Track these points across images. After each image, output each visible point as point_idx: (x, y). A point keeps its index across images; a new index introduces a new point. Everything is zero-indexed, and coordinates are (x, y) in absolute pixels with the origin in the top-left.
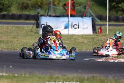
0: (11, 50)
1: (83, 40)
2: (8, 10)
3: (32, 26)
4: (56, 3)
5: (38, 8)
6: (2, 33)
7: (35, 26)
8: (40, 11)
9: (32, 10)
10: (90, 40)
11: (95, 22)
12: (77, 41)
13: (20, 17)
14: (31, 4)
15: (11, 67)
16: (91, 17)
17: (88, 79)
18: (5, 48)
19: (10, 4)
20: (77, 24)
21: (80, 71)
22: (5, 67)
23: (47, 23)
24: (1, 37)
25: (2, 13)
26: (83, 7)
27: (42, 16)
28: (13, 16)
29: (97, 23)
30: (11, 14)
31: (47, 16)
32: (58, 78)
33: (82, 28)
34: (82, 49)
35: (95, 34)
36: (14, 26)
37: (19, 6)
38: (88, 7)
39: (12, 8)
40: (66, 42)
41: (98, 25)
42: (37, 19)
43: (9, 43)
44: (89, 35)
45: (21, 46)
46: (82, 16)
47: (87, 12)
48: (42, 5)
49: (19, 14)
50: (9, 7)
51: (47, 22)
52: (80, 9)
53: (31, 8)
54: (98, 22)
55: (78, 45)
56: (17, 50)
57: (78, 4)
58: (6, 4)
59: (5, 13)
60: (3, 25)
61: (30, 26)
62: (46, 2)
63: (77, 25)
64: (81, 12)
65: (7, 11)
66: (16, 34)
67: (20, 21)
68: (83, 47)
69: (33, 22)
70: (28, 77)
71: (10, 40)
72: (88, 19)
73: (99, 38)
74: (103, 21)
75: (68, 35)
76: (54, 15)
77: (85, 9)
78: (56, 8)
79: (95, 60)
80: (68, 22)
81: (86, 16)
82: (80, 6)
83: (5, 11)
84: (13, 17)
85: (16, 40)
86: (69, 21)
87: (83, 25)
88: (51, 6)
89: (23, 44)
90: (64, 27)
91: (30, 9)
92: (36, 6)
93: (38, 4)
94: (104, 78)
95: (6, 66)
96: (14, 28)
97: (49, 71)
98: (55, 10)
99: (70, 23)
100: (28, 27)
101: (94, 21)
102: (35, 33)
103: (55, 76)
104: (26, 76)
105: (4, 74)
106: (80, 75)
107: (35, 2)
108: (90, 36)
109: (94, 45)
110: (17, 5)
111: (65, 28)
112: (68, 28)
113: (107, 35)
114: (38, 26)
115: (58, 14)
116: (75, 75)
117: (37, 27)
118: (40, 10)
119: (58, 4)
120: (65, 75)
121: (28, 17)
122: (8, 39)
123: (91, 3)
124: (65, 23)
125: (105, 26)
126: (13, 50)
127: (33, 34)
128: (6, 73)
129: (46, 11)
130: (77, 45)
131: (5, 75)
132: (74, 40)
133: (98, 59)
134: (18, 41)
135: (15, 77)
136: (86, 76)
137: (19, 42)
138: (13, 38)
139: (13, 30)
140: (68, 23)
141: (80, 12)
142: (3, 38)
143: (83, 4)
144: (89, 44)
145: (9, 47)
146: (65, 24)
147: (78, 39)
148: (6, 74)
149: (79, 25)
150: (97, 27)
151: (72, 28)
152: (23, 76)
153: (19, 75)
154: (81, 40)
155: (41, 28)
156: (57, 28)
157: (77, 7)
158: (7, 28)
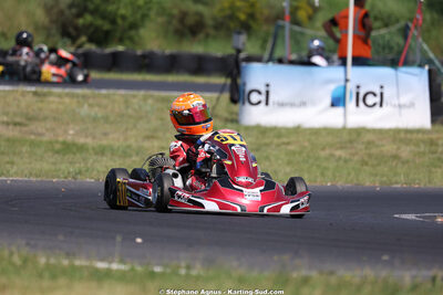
1: (395, 147)
2: (131, 39)
3: (214, 95)
4: (302, 15)
5: (239, 33)
6: (106, 119)
7: (226, 96)
8: (244, 44)
9: (215, 38)
10: (422, 148)
11: (439, 86)
12: (374, 151)
13: (172, 64)
14: (214, 19)
16: (427, 68)
17: (415, 287)
19: (139, 16)
20: (378, 92)
21: (385, 257)
22: (119, 239)
23: (268, 85)
24: (106, 134)
25: (108, 50)
26: (399, 30)
27: (250, 59)
28: (147, 61)
30: (139, 52)
31: (268, 61)
32: (306, 281)
33: (395, 106)
34: (394, 180)
35: (440, 127)
36: (152, 96)
37: (169, 23)
38: (414, 32)
39: (142, 32)
40: (338, 153)
42: (235, 72)
43: (130, 156)
44: (419, 131)
46: (394, 64)
47: (411, 48)
48: (251, 23)
49: (168, 51)
50: (134, 26)
51: (268, 82)
52: (387, 37)
53: (212, 32)
55: (379, 164)
57: (382, 19)
58: (124, 18)
59: (120, 48)
60: (111, 91)
61: (207, 95)
62: (266, 12)
63: (375, 95)
64: (391, 48)
65: (127, 42)
66: (160, 122)
67: (171, 78)
68: (396, 174)
69: (219, 80)
70: (198, 278)
71: (134, 145)
72: (415, 75)
75: (344, 128)
76: (294, 57)
77: (406, 37)
78: (302, 34)
79: (439, 220)
80: (342, 83)
81: (407, 63)
82: (386, 25)
83: (121, 41)
84: (147, 63)
85: (156, 143)
86: (347, 80)
87: (398, 97)
88: (283, 27)
90: (328, 101)
91: (207, 36)
92: (232, 25)
93: (238, 18)
96: (150, 101)
97: (276, 258)
98: (297, 40)
99: (351, 87)
101: (439, 80)
102: (226, 120)
103: (295, 275)
104: (194, 273)
105: (115, 266)
106: (384, 273)
107: (228, 12)
108: (420, 136)
109: (435, 167)
110: (160, 20)
111: (333, 105)
112: (344, 105)
114: (236, 97)
116: (369, 272)
117: (234, 101)
118: (243, 38)
119: (310, 18)
120: (332, 273)
121: (200, 65)
122: (128, 143)
123: (428, 17)
124: (332, 87)
127: (218, 123)
128: (122, 261)
129: (265, 42)
130: (373, 166)
131: (117, 271)
132: (363, 147)
135: (152, 275)
136: (407, 276)
138: (148, 138)
139: (148, 108)
140: (345, 87)
141: (388, 47)
142: (111, 136)
143: (397, 21)
144: (417, 161)
147: (377, 146)
148: (123, 267)
149: (382, 94)
151: (357, 105)
152: (183, 272)
153: (168, 270)
154: (389, 148)
155: (247, 104)
156: (303, 104)
157: (378, 28)
158: (127, 103)
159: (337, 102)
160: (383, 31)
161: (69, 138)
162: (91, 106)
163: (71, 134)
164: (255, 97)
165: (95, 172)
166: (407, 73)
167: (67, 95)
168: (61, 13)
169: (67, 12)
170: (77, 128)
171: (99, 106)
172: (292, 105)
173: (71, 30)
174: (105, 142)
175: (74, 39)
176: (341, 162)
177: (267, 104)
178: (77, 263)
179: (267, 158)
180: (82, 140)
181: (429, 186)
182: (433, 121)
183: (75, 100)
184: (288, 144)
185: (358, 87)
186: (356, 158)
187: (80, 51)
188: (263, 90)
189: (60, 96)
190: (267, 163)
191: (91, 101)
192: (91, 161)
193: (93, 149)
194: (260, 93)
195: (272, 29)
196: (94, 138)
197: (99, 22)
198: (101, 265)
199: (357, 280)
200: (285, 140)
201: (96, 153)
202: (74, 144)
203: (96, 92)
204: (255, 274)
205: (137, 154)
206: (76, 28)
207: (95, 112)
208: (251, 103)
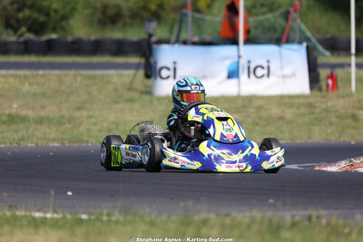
0: (72, 145)
1: (281, 110)
2: (63, 28)
3: (131, 72)
4: (202, 4)
5: (150, 21)
6: (44, 95)
7: (141, 73)
8: (154, 30)
9: (131, 25)
10: (303, 110)
11: (316, 59)
12: (264, 114)
13: (97, 47)
14: (130, 10)
15: (70, 193)
16: (305, 44)
17: (294, 225)
18: (54, 140)
19: (68, 9)
20: (265, 65)
21: (271, 201)
22: (53, 192)
23: (175, 63)
24: (43, 107)
25: (44, 38)
26: (282, 14)
27: (160, 42)
28: (76, 46)
29: (321, 60)
30: (70, 39)
31: (175, 43)
33: (278, 76)
34: (280, 137)
35: (317, 93)
36: (80, 75)
37: (93, 14)
38: (293, 15)
39: (72, 22)
41: (325, 66)
42: (148, 53)
43: (64, 124)
44: (299, 96)
45: (100, 131)
46: (278, 42)
47: (291, 28)
48: (161, 12)
49: (93, 37)
50: (65, 18)
51: (175, 60)
52: (272, 20)
53: (128, 20)
54: (326, 57)
55: (267, 125)
56: (90, 144)
57: (267, 6)
58: (56, 11)
59: (54, 36)
60: (47, 72)
61: (126, 72)
62: (173, 3)
63: (263, 68)
64: (275, 29)
65: (59, 31)
66: (87, 96)
67: (96, 59)
68: (282, 132)
69: (135, 60)
70: (117, 222)
71: (67, 115)
72: (295, 50)
73: (330, 104)
74: (339, 55)
75: (238, 97)
76: (196, 39)
77: (287, 20)
78: (203, 20)
79: (317, 168)
80: (236, 59)
81: (288, 41)
82: (271, 10)
83: (54, 30)
84: (77, 48)
85: (85, 113)
86: (239, 57)
87: (282, 68)
88: (186, 15)
89: (105, 125)
90: (225, 74)
91: (125, 24)
92: (145, 14)
93: (149, 9)
94: (341, 222)
95: (56, 192)
96: (79, 79)
97: (181, 204)
98: (198, 25)
99: (243, 62)
100: (121, 75)
101: (315, 54)
102: (142, 92)
103: (196, 218)
104: (114, 218)
105: (49, 215)
106: (269, 214)
107: (141, 4)
108: (301, 100)
109: (314, 125)
110: (87, 12)
111: (229, 77)
112: (238, 77)
113: (350, 95)
114: (149, 73)
115: (207, 38)
116: (257, 214)
117: (148, 76)
118: (153, 26)
120: (226, 215)
121: (120, 48)
122: (62, 113)
123: (304, 2)
124: (228, 63)
125: (346, 69)
126: (76, 145)
127: (135, 95)
128: (55, 212)
129: (172, 27)
130: (262, 126)
131: (52, 219)
132: (255, 110)
133: (325, 166)
134: (90, 117)
135: (80, 221)
136: (287, 216)
137: (93, 120)
138: (78, 109)
139: (78, 85)
140: (238, 63)
141: (272, 28)
142: (48, 109)
143: (280, 7)
144: (299, 121)
145: (66, 137)
146: (229, 67)
147: (266, 110)
150: (324, 73)
151: (249, 76)
152: (105, 218)
153: (93, 217)
154: (275, 111)
155: (158, 78)
156: (204, 77)
157: (264, 13)
158: (60, 81)
159: (233, 74)
160: (269, 16)
161: (13, 111)
162: (31, 84)
163: (15, 107)
164: (164, 73)
165: (35, 139)
166: (290, 49)
167: (12, 76)
168: (5, 8)
169: (9, 8)
170: (20, 103)
171: (37, 84)
173: (13, 23)
174: (43, 113)
175: (16, 30)
177: (175, 77)
178: (19, 213)
180: (23, 113)
181: (309, 141)
182: (312, 87)
183: (18, 80)
185: (249, 62)
187: (22, 40)
188: (171, 66)
189: (5, 77)
191: (31, 80)
192: (31, 129)
193: (33, 119)
194: (168, 69)
195: (177, 17)
196: (34, 109)
197: (36, 15)
198: (38, 215)
199: (247, 220)
201: (36, 123)
202: (18, 116)
203: (35, 72)
204: (164, 217)
205: (69, 123)
206: (17, 20)
207: (34, 89)
208: (162, 78)
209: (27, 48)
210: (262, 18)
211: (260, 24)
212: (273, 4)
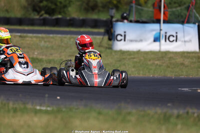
1: (182, 60)
2: (65, 13)
3: (101, 37)
4: (142, 1)
5: (112, 9)
6: (52, 48)
7: (106, 37)
8: (114, 14)
9: (102, 12)
10: (194, 60)
12: (173, 61)
13: (83, 23)
14: (102, 3)
15: (58, 98)
16: (197, 24)
19: (67, 2)
20: (175, 35)
21: (169, 105)
23: (125, 32)
24: (51, 54)
25: (54, 17)
26: (185, 8)
27: (117, 21)
30: (68, 18)
32: (129, 113)
33: (182, 41)
34: (181, 74)
36: (73, 38)
37: (82, 5)
39: (70, 9)
40: (156, 62)
42: (110, 26)
46: (183, 23)
47: (190, 15)
48: (119, 5)
49: (81, 18)
50: (65, 6)
51: (126, 30)
52: (180, 11)
53: (101, 9)
55: (175, 68)
57: (178, 3)
58: (61, 3)
59: (60, 16)
60: (55, 35)
61: (98, 37)
63: (173, 36)
64: (182, 16)
65: (63, 14)
67: (82, 30)
68: (182, 72)
69: (102, 30)
72: (192, 27)
75: (160, 52)
78: (142, 10)
79: (199, 91)
80: (159, 31)
81: (188, 22)
82: (180, 6)
83: (60, 13)
84: (72, 23)
86: (161, 30)
87: (184, 36)
88: (132, 7)
90: (152, 39)
91: (99, 11)
92: (111, 6)
93: (113, 3)
96: (72, 40)
98: (139, 12)
99: (163, 33)
100: (95, 38)
102: (106, 48)
108: (194, 54)
110: (78, 3)
111: (155, 41)
112: (160, 41)
115: (144, 19)
117: (110, 39)
118: (114, 11)
119: (146, 3)
121: (96, 24)
122: (61, 58)
124: (154, 33)
128: (48, 106)
130: (172, 68)
132: (168, 59)
138: (70, 56)
139: (71, 43)
140: (160, 33)
141: (180, 16)
142: (54, 55)
143: (185, 4)
144: (192, 66)
146: (155, 35)
147: (174, 59)
151: (166, 41)
154: (179, 60)
155: (116, 41)
156: (141, 41)
157: (176, 7)
158: (62, 40)
159: (157, 39)
160: (179, 9)
161: (35, 56)
162: (45, 42)
163: (36, 54)
164: (119, 38)
166: (188, 26)
167: (35, 37)
170: (39, 52)
171: (49, 42)
172: (136, 41)
173: (38, 9)
174: (51, 58)
175: (38, 12)
176: (158, 67)
177: (125, 40)
179: (124, 65)
180: (41, 57)
181: (197, 76)
183: (38, 39)
184: (134, 58)
185: (166, 33)
186: (164, 65)
187: (42, 18)
188: (123, 34)
189: (31, 37)
190: (124, 67)
191: (46, 40)
193: (46, 61)
194: (121, 36)
196: (46, 56)
197: (50, 5)
200: (132, 56)
201: (47, 63)
202: (37, 59)
203: (48, 35)
206: (40, 7)
207: (47, 44)
208: (117, 40)
209: (44, 23)
210: (174, 9)
211: (173, 13)
212: (181, 2)
